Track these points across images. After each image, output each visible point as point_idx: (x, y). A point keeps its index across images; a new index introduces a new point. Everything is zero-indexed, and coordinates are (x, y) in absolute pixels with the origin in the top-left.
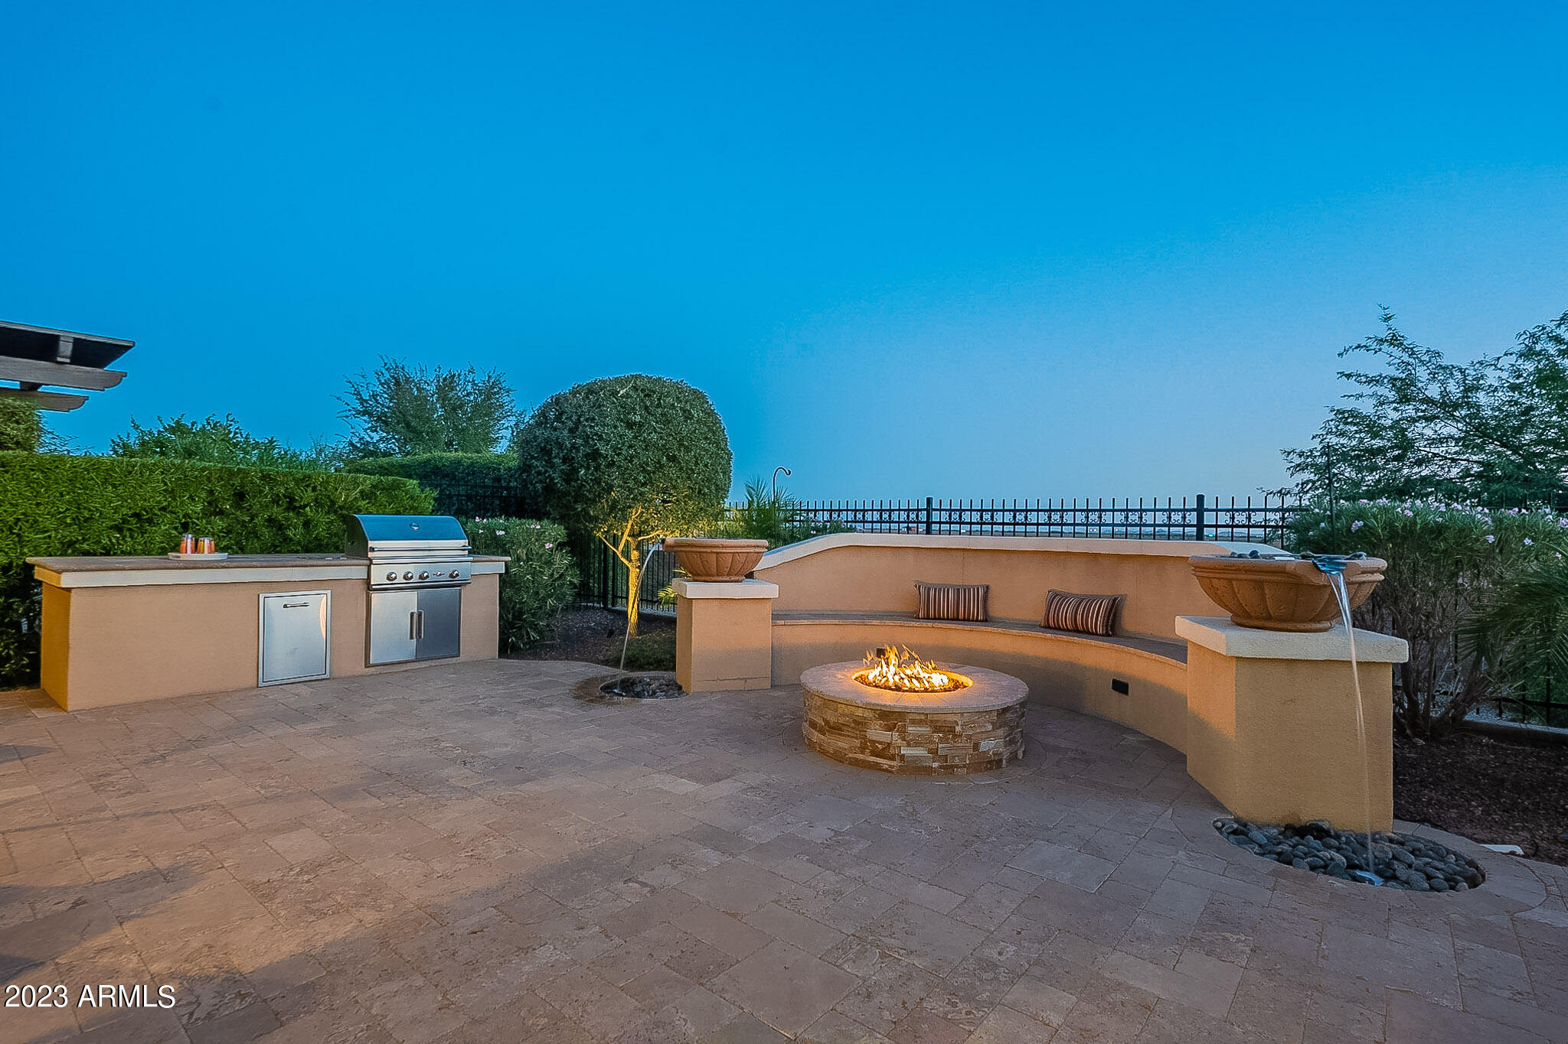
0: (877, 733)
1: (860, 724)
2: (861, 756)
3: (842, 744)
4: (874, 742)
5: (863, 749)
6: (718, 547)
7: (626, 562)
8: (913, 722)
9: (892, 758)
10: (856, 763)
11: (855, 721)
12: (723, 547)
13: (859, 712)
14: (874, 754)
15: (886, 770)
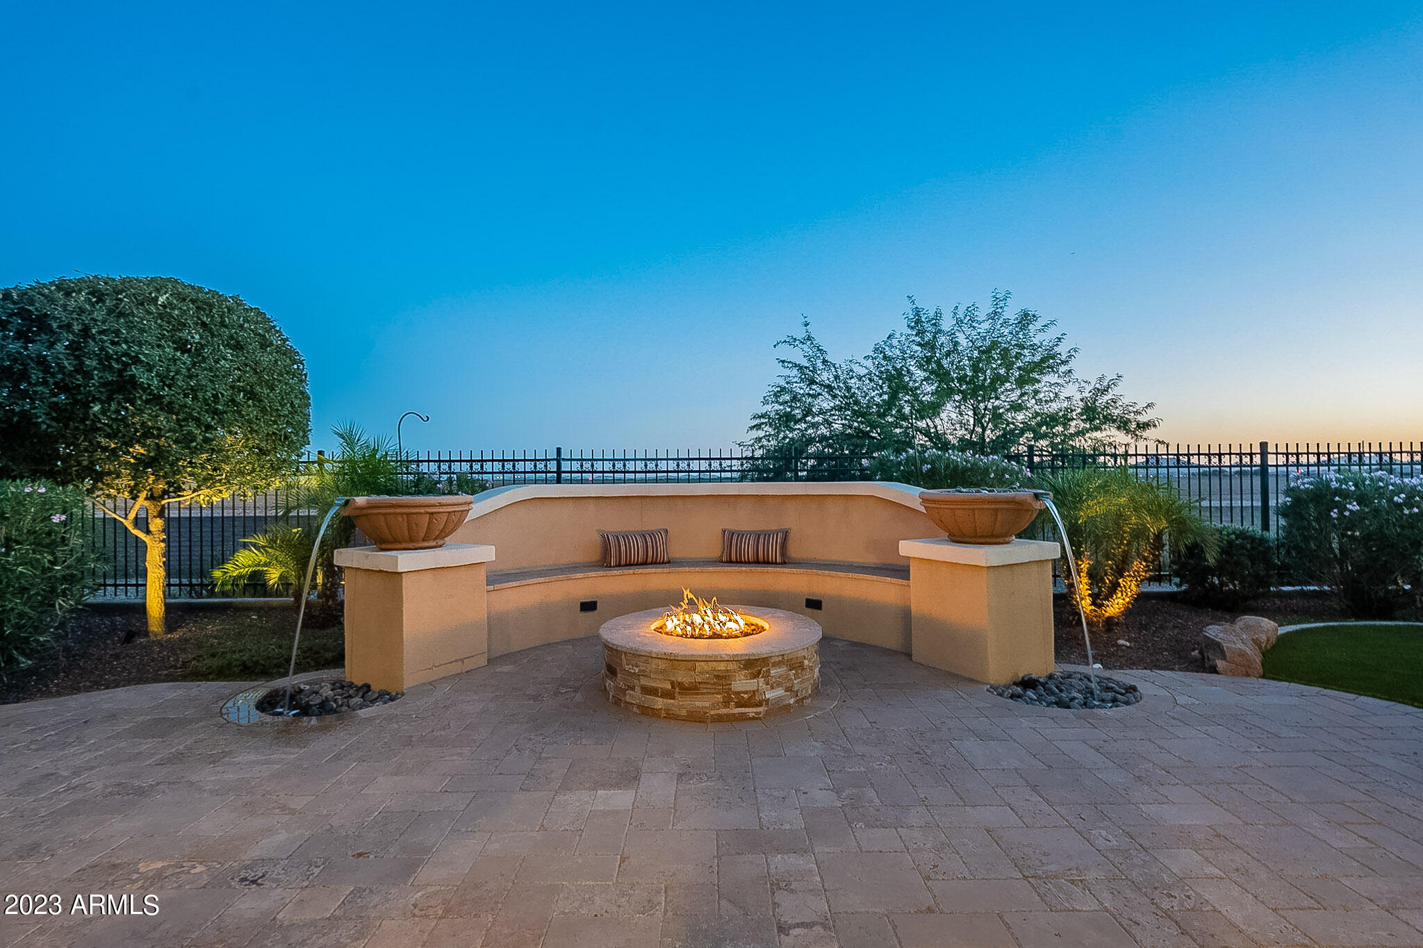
0: (742, 683)
1: (722, 679)
2: (724, 711)
3: (700, 703)
4: (739, 693)
5: (726, 703)
6: (434, 506)
7: (141, 535)
8: (775, 665)
9: (759, 704)
10: (719, 719)
11: (718, 677)
12: (441, 505)
13: (722, 666)
14: (740, 704)
15: (753, 718)
